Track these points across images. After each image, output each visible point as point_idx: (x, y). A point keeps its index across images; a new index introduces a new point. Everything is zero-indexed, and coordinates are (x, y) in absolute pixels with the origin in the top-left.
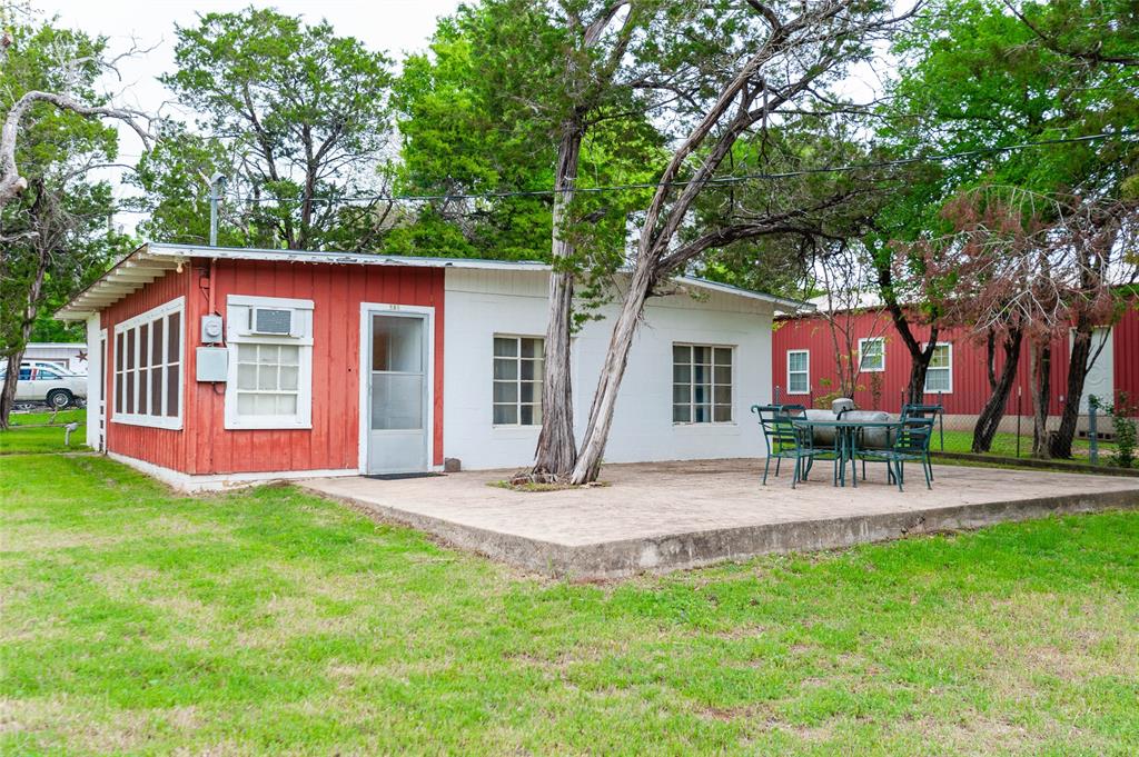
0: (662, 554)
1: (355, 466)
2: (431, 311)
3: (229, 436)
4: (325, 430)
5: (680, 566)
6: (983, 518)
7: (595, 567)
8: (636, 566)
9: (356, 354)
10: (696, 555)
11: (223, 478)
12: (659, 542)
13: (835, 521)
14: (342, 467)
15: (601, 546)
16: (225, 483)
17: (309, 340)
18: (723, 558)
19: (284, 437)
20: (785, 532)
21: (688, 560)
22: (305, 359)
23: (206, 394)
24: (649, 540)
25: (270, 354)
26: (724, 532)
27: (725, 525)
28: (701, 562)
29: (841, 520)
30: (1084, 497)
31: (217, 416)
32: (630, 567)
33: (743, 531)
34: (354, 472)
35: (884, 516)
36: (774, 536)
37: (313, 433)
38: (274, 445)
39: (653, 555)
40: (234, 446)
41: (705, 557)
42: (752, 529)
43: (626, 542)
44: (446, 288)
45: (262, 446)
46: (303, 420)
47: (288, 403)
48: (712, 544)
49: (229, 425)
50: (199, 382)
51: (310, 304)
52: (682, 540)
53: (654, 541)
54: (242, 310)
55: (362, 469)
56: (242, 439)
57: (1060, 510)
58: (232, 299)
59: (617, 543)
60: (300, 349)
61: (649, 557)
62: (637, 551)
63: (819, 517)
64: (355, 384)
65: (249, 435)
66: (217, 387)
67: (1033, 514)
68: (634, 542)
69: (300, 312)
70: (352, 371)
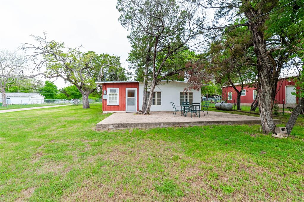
0: (114, 126)
1: (125, 110)
2: (137, 89)
4: (121, 105)
5: (117, 129)
6: (197, 124)
7: (100, 128)
8: (108, 128)
9: (125, 95)
10: (121, 127)
13: (155, 123)
14: (123, 111)
15: (101, 125)
16: (107, 112)
17: (118, 93)
18: (127, 128)
19: (115, 106)
20: (142, 124)
21: (119, 128)
22: (118, 95)
23: (105, 101)
24: (111, 124)
25: (113, 95)
26: (127, 124)
27: (129, 122)
28: (122, 128)
29: (156, 123)
30: (230, 121)
31: (106, 104)
32: (107, 128)
33: (132, 124)
34: (125, 111)
35: (167, 123)
36: (139, 125)
37: (119, 106)
38: (114, 107)
41: (123, 127)
42: (134, 123)
43: (107, 124)
44: (139, 85)
45: (112, 108)
46: (118, 104)
47: (116, 102)
48: (125, 125)
49: (107, 105)
50: (104, 99)
51: (118, 88)
52: (118, 125)
53: (112, 124)
54: (109, 89)
55: (126, 111)
56: (109, 107)
57: (221, 124)
58: (108, 88)
59: (105, 124)
61: (111, 127)
62: (109, 126)
63: (150, 122)
64: (125, 99)
66: (106, 100)
67: (212, 124)
68: (108, 124)
69: (117, 90)
70: (125, 97)
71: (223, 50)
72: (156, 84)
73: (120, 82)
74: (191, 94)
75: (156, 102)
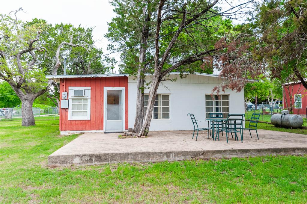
0: (82, 160)
1: (103, 129)
2: (124, 88)
3: (69, 121)
4: (94, 120)
5: (89, 164)
6: (237, 155)
7: (56, 162)
8: (72, 163)
9: (103, 100)
10: (96, 161)
11: (68, 132)
12: (81, 156)
13: (159, 153)
14: (99, 130)
15: (59, 156)
16: (69, 133)
17: (89, 97)
18: (107, 163)
19: (83, 122)
20: (135, 155)
21: (92, 162)
22: (89, 101)
23: (64, 111)
24: (77, 155)
25: (80, 101)
26: (108, 154)
27: (110, 152)
28: (98, 163)
29: (161, 153)
30: (298, 149)
31: (66, 117)
32: (69, 163)
33: (116, 154)
34: (102, 131)
35: (182, 152)
36: (130, 156)
37: (91, 121)
38: (81, 124)
39: (78, 160)
40: (71, 124)
41: (99, 162)
42: (120, 154)
43: (68, 155)
44: (128, 82)
45: (78, 124)
46: (88, 118)
47: (85, 113)
48: (103, 158)
49: (69, 119)
50: (62, 108)
51: (90, 88)
52: (91, 156)
53: (79, 156)
54: (72, 90)
55: (104, 130)
56: (73, 123)
57: (283, 153)
58: (70, 88)
59: (65, 156)
60: (88, 100)
61: (77, 160)
62: (72, 158)
63: (150, 150)
64: (102, 108)
65: (74, 121)
66: (66, 109)
67: (266, 154)
68: (71, 156)
69: (87, 91)
70: (101, 105)
71: (283, 17)
72: (160, 80)
73: (92, 76)
74: (226, 97)
75: (160, 112)
